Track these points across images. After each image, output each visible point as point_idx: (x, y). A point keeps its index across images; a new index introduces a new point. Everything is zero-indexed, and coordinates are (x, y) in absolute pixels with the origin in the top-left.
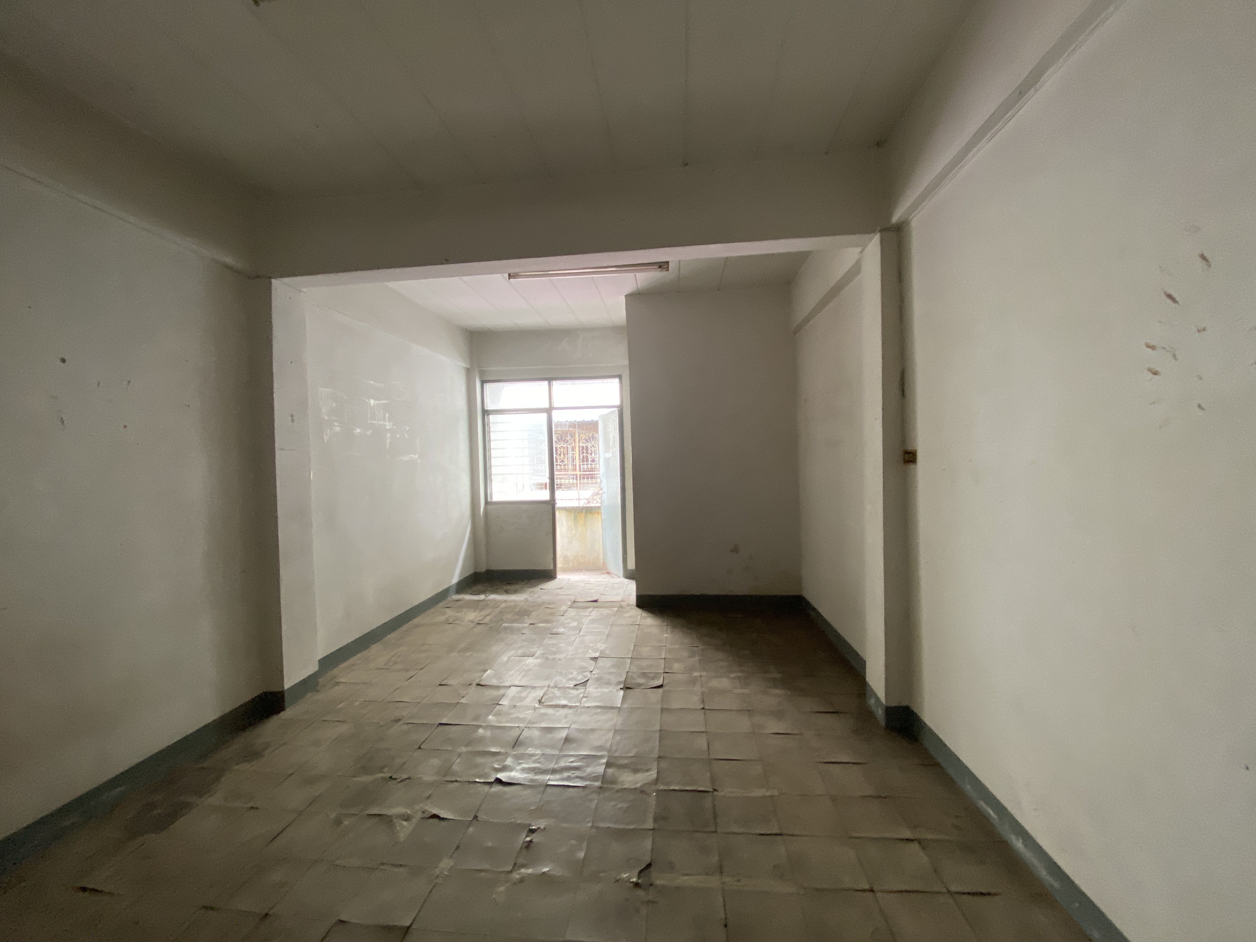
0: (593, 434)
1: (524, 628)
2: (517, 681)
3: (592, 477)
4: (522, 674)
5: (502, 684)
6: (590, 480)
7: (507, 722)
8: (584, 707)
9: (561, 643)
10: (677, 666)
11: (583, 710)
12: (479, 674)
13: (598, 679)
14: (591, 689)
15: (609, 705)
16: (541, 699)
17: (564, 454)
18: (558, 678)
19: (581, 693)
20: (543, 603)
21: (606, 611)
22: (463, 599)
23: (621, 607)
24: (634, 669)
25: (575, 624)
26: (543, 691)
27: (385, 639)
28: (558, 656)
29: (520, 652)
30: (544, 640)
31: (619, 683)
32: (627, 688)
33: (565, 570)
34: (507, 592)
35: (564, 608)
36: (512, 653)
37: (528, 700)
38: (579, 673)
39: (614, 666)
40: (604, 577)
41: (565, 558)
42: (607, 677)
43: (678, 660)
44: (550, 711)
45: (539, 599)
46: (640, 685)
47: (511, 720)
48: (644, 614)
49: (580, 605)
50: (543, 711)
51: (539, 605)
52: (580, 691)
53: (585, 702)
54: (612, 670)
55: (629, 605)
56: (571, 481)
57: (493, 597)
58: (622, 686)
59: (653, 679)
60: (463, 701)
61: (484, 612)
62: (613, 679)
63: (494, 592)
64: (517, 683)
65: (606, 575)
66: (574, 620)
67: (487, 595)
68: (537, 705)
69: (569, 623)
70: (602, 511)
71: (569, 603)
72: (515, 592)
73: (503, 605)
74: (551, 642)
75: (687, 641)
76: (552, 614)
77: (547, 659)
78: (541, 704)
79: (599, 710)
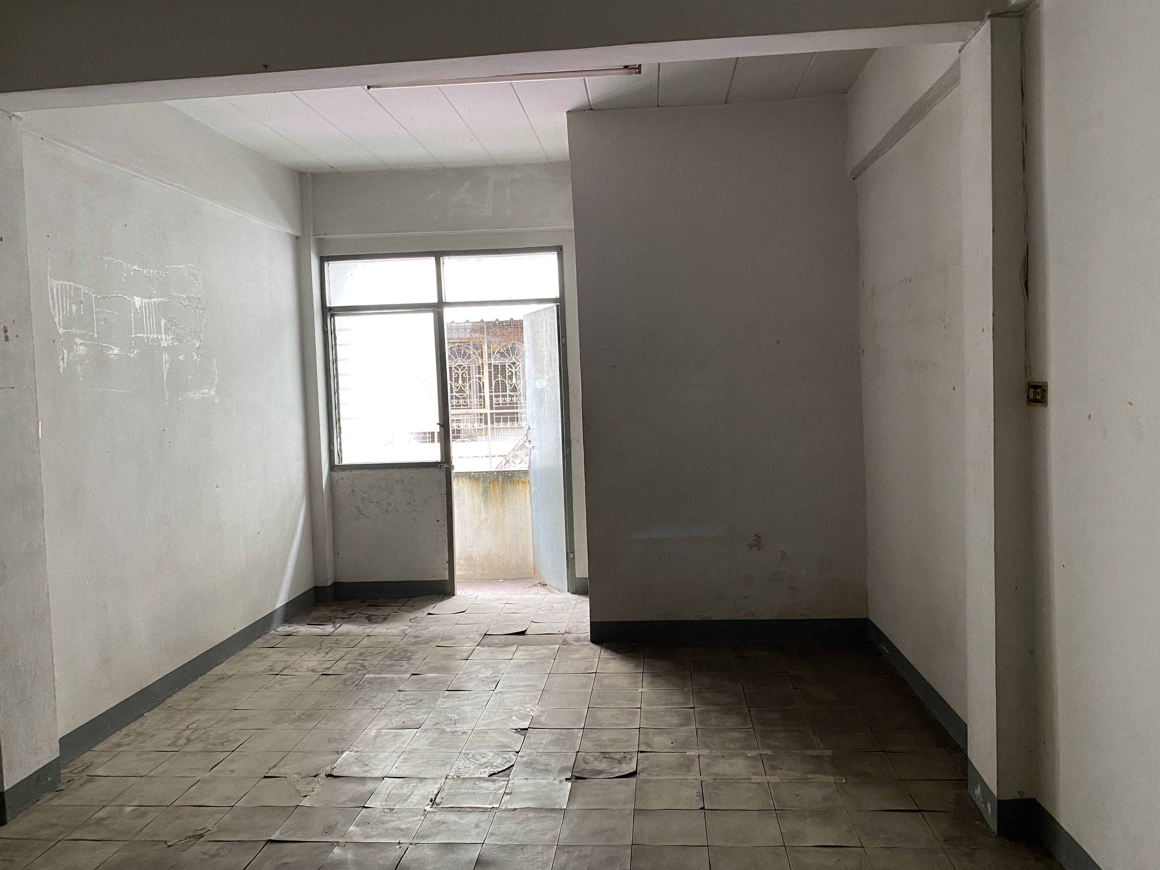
0: (513, 344)
1: (402, 680)
2: (394, 769)
3: (514, 418)
4: (403, 756)
5: (369, 775)
6: (509, 424)
7: (381, 835)
8: (507, 810)
9: (465, 705)
10: (659, 741)
11: (504, 814)
12: (331, 757)
13: (529, 764)
14: (517, 779)
15: (548, 804)
16: (435, 798)
17: (464, 380)
18: (461, 764)
19: (502, 787)
20: (433, 639)
21: (540, 651)
22: (297, 632)
23: (565, 643)
24: (588, 745)
25: (489, 673)
26: (438, 786)
27: (169, 702)
28: (460, 728)
29: (397, 721)
30: (437, 700)
31: (563, 770)
32: (577, 778)
33: (471, 581)
34: (370, 620)
35: (468, 646)
36: (384, 723)
37: (414, 799)
38: (496, 754)
39: (555, 742)
40: (537, 591)
41: (469, 559)
42: (543, 759)
43: (661, 731)
44: (452, 817)
45: (425, 632)
46: (600, 772)
47: (387, 833)
48: (605, 654)
49: (497, 640)
50: (439, 817)
51: (427, 642)
52: (497, 785)
53: (507, 802)
54: (552, 749)
55: (578, 640)
56: (476, 425)
57: (346, 628)
58: (569, 776)
59: (620, 762)
60: (306, 802)
61: (334, 655)
62: (555, 764)
63: (349, 619)
64: (394, 772)
65: (540, 589)
66: (486, 666)
67: (338, 625)
68: (428, 808)
69: (477, 671)
70: (532, 477)
71: (478, 638)
72: (385, 619)
73: (365, 641)
74: (449, 703)
75: (678, 697)
76: (448, 657)
77: (443, 732)
78: (435, 806)
79: (531, 815)
